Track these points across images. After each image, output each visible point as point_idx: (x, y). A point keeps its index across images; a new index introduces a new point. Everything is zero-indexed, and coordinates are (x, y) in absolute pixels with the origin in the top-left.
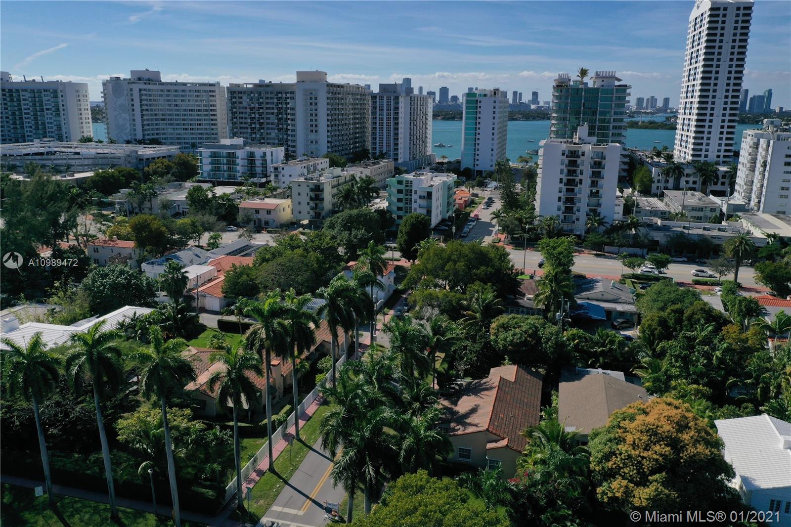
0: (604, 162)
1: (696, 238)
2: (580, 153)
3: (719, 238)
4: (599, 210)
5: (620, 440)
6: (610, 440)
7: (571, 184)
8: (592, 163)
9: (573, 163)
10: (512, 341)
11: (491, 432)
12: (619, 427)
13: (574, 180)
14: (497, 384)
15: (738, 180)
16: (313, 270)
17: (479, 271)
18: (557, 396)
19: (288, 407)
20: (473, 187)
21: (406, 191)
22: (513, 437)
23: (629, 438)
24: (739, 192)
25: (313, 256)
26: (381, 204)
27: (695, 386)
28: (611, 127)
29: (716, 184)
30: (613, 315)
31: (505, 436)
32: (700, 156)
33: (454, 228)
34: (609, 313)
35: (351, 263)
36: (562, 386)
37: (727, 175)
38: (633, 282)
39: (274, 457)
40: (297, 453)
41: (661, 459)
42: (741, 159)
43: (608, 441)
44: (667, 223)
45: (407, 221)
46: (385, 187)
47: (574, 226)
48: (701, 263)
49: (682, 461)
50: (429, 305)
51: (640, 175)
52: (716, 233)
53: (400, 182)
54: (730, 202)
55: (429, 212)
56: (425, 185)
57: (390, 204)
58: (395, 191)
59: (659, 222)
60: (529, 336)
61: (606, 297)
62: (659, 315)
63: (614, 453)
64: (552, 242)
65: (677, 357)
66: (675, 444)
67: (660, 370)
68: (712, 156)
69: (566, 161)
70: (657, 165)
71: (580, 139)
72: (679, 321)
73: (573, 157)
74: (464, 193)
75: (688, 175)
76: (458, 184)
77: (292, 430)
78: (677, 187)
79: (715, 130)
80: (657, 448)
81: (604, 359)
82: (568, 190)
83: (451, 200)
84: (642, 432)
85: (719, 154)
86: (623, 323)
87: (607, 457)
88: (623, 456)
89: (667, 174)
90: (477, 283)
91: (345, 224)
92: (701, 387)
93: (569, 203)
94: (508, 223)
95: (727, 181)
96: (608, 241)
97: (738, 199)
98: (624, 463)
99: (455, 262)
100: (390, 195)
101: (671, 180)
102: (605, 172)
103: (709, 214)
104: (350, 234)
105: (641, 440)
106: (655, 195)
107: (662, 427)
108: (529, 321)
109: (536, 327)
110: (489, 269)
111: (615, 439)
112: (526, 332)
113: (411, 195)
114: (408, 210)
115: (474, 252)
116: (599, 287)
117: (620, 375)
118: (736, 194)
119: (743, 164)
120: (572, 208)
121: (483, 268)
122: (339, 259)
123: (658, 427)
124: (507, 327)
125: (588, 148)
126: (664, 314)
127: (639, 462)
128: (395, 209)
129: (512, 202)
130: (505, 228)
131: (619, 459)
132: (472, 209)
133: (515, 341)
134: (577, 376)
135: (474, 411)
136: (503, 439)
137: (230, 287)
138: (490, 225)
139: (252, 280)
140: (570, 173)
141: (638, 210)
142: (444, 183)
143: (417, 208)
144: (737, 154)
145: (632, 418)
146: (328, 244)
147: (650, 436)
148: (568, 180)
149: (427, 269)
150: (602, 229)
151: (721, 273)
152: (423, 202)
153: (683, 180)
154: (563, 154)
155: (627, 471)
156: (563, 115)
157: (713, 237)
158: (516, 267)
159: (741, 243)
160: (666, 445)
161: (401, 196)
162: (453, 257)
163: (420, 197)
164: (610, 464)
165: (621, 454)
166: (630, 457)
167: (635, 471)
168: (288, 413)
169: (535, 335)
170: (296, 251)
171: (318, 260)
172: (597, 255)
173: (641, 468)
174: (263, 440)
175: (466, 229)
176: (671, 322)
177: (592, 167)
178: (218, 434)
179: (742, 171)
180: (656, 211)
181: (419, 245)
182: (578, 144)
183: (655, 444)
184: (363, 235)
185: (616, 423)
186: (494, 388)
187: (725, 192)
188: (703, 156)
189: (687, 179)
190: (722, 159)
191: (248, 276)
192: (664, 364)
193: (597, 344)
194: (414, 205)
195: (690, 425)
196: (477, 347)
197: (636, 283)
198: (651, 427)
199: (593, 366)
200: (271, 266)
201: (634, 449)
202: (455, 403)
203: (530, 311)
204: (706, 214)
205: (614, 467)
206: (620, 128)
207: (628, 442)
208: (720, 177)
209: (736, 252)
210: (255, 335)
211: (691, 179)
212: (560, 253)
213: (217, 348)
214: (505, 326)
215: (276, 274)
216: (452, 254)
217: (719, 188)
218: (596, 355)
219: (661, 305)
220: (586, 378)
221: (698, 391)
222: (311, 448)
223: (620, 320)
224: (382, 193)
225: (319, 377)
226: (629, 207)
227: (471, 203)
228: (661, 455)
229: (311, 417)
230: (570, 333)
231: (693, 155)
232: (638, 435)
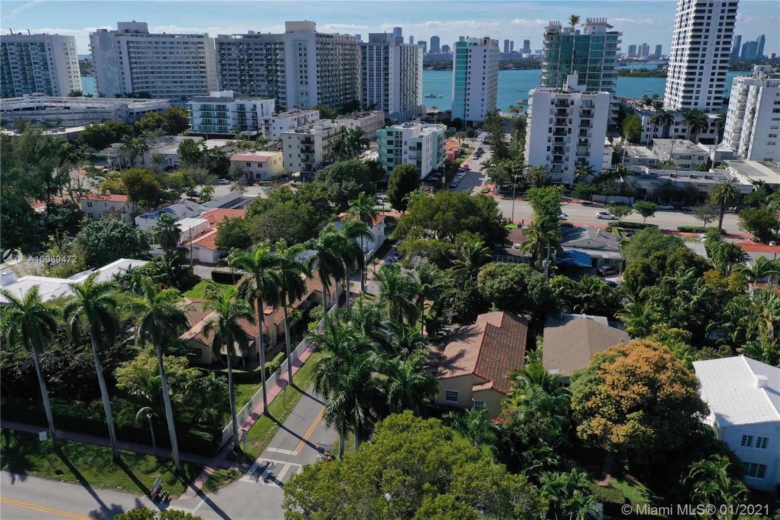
0: (593, 111)
1: (682, 186)
2: (569, 102)
3: (705, 185)
4: (587, 159)
5: (600, 381)
6: (590, 381)
7: (560, 133)
8: (581, 112)
9: (562, 112)
10: (498, 288)
11: (477, 376)
12: (600, 369)
13: (564, 129)
14: (484, 329)
15: (727, 128)
16: (304, 221)
17: (467, 221)
18: (542, 341)
19: (281, 354)
20: (463, 137)
21: (396, 142)
22: (498, 379)
23: (609, 379)
24: (727, 140)
25: (305, 207)
26: (371, 155)
27: (675, 330)
28: (602, 76)
29: (704, 132)
30: (599, 263)
31: (491, 379)
32: (690, 103)
33: (444, 178)
34: (595, 260)
35: (342, 215)
36: (547, 330)
37: (717, 122)
38: (619, 230)
39: (269, 401)
40: (291, 397)
41: (638, 398)
42: (730, 107)
43: (589, 382)
44: (654, 171)
45: (397, 172)
46: (375, 139)
47: (562, 176)
48: (687, 210)
49: (658, 399)
50: (418, 255)
51: (630, 124)
52: (703, 181)
53: (390, 134)
54: (718, 150)
55: (419, 163)
56: (415, 136)
57: (380, 155)
58: (385, 142)
59: (647, 171)
60: (516, 283)
61: (593, 244)
62: (643, 262)
63: (593, 394)
64: (540, 191)
65: (659, 302)
66: (653, 384)
67: (642, 314)
68: (702, 105)
69: (556, 110)
70: (647, 113)
71: (569, 87)
72: (662, 267)
73: (562, 106)
74: (454, 144)
75: (677, 123)
76: (448, 135)
77: (285, 376)
78: (666, 136)
79: (706, 77)
80: (635, 388)
81: (589, 305)
82: (557, 139)
83: (441, 151)
84: (621, 373)
85: (709, 101)
86: (608, 270)
87: (587, 397)
88: (602, 396)
89: (657, 123)
90: (466, 232)
91: (336, 176)
92: (681, 330)
93: (558, 153)
94: (498, 172)
95: (716, 129)
96: (597, 190)
97: (726, 146)
98: (603, 403)
99: (444, 212)
100: (380, 147)
101: (661, 128)
102: (594, 121)
103: (697, 162)
104: (341, 186)
105: (620, 381)
106: (644, 144)
107: (640, 368)
108: (516, 269)
109: (522, 275)
110: (478, 218)
111: (595, 380)
112: (512, 280)
113: (401, 146)
114: (398, 162)
115: (463, 202)
116: (586, 235)
117: (604, 320)
118: (724, 142)
119: (732, 111)
120: (561, 158)
121: (471, 217)
122: (330, 210)
123: (636, 368)
124: (494, 275)
125: (577, 97)
126: (647, 261)
127: (618, 402)
128: (386, 160)
129: (501, 152)
130: (495, 178)
131: (598, 399)
132: (462, 159)
133: (502, 288)
134: (561, 321)
135: (461, 355)
136: (489, 381)
137: (223, 240)
138: (479, 175)
139: (244, 232)
140: (559, 122)
141: (627, 158)
142: (434, 133)
143: (408, 159)
144: (726, 102)
145: (612, 360)
146: (318, 196)
147: (629, 376)
148: (557, 129)
149: (416, 219)
150: (590, 178)
151: (706, 220)
152: (413, 153)
153: (672, 128)
154: (552, 103)
155: (605, 410)
156: (554, 64)
157: (700, 185)
158: (503, 217)
159: (727, 190)
160: (644, 385)
161: (391, 147)
162: (442, 207)
163: (410, 148)
164: (589, 404)
165: (600, 394)
166: (609, 397)
167: (614, 410)
168: (282, 360)
169: (521, 282)
170: (287, 203)
171: (309, 213)
172: (585, 204)
173: (620, 407)
174: (258, 386)
175: (456, 180)
176: (654, 269)
177: (581, 116)
178: (214, 380)
179: (731, 118)
180: (644, 159)
181: (409, 196)
182: (567, 93)
183: (633, 384)
184: (354, 187)
185: (596, 365)
186: (481, 333)
187: (714, 139)
188: (693, 104)
189: (677, 127)
190: (711, 107)
191: (240, 228)
192: (647, 308)
193: (582, 290)
194: (404, 156)
195: (667, 366)
196: (465, 294)
197: (622, 231)
198: (630, 368)
199: (578, 312)
200: (262, 218)
201: (613, 389)
202: (443, 349)
203: (517, 259)
204: (694, 162)
205: (593, 406)
206: (610, 76)
207: (607, 383)
208: (709, 124)
209: (721, 199)
210: (247, 285)
211: (680, 127)
212: (547, 203)
213: (211, 299)
214: (492, 274)
215: (267, 226)
216: (441, 204)
217: (708, 135)
218: (580, 301)
219: (645, 251)
220: (570, 324)
221: (678, 334)
222: (304, 393)
223: (606, 267)
224: (373, 145)
225: (311, 325)
226: (617, 157)
227: (462, 154)
228: (639, 394)
229: (304, 364)
230: (556, 279)
231: (683, 103)
232: (617, 376)
